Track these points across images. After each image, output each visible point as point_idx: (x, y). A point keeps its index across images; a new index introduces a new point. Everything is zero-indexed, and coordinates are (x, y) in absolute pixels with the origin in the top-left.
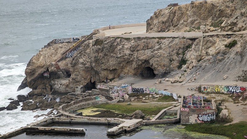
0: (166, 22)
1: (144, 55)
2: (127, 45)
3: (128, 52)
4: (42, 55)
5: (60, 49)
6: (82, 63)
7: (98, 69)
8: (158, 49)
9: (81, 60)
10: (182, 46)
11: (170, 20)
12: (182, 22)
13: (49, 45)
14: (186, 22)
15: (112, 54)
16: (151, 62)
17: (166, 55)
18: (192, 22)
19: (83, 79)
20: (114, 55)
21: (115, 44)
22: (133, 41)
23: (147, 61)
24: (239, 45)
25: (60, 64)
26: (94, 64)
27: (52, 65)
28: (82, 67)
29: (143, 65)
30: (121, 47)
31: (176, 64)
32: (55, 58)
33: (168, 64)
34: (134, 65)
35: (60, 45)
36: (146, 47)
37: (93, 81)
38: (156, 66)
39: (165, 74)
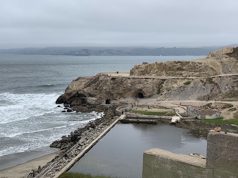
0: (143, 71)
1: (139, 86)
2: (129, 81)
3: (129, 85)
4: (74, 85)
5: (83, 82)
6: (105, 90)
7: (113, 93)
8: (146, 84)
9: (104, 88)
10: (158, 83)
11: (146, 70)
12: (152, 71)
13: (77, 80)
14: (154, 72)
15: (121, 86)
16: (143, 90)
17: (151, 87)
18: (157, 72)
19: (104, 97)
20: (122, 86)
21: (123, 80)
22: (132, 79)
23: (141, 90)
24: (192, 83)
25: (84, 90)
26: (111, 90)
27: (80, 90)
28: (104, 92)
29: (138, 91)
30: (126, 82)
31: (156, 92)
32: (81, 87)
33: (152, 92)
34: (133, 91)
35: (83, 80)
36: (140, 83)
37: (109, 99)
38: (146, 92)
39: (150, 97)
